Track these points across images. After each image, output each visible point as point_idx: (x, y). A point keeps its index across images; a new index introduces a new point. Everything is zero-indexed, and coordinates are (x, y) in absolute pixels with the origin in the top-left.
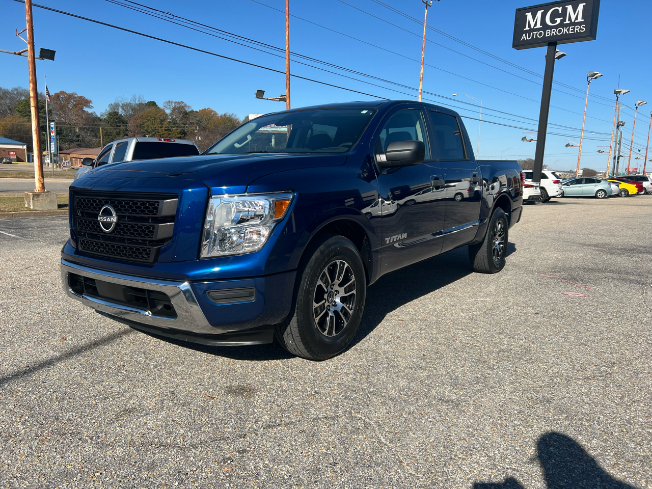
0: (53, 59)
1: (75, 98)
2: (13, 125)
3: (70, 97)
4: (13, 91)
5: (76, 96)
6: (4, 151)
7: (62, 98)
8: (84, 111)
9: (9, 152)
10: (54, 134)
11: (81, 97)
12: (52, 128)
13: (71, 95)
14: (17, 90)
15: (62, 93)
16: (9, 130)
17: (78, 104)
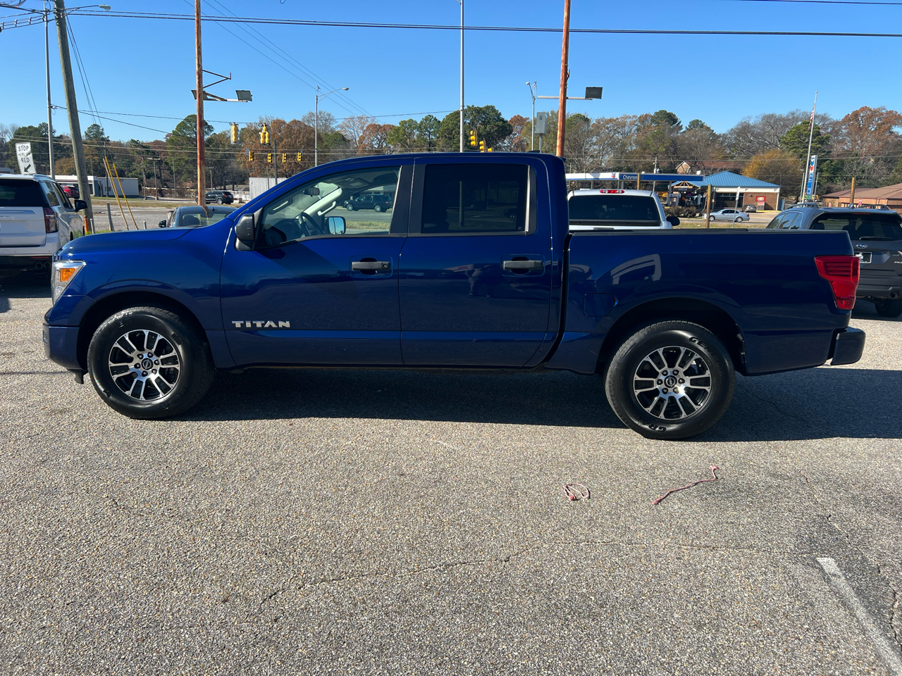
0: (599, 97)
1: (882, 114)
2: (772, 162)
3: (873, 114)
4: (788, 116)
5: (884, 111)
6: (751, 196)
7: (862, 117)
8: (892, 132)
9: (757, 197)
10: (813, 171)
11: (891, 112)
12: (812, 163)
13: (875, 112)
14: (793, 114)
15: (864, 109)
16: (766, 169)
17: (883, 124)
